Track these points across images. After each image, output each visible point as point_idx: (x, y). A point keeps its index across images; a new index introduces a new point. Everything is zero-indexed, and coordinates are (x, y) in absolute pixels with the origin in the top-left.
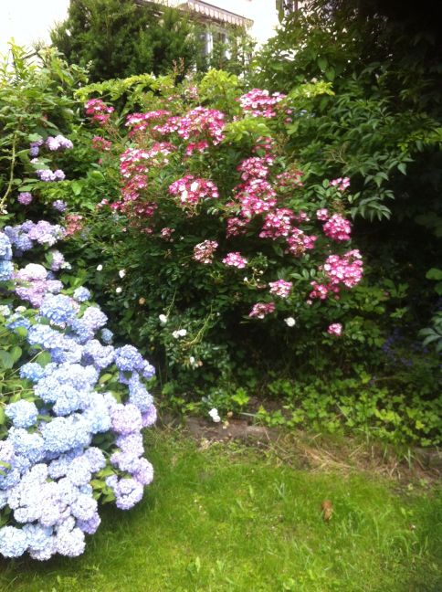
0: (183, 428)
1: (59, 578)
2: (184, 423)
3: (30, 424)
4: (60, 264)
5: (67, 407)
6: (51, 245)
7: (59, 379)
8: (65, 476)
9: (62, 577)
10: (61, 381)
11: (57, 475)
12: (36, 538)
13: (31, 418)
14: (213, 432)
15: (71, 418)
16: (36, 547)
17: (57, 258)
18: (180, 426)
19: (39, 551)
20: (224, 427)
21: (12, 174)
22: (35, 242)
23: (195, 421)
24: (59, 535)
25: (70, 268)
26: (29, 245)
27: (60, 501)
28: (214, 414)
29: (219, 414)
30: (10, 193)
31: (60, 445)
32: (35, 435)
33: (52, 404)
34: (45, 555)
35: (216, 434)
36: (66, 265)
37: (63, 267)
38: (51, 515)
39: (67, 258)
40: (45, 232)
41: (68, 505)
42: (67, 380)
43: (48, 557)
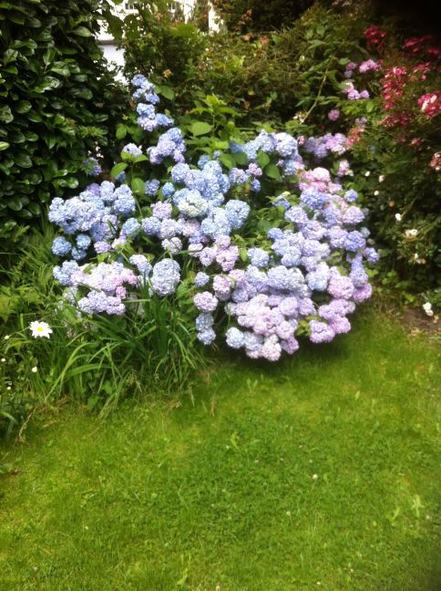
0: (400, 316)
1: (262, 376)
2: (403, 313)
3: (261, 265)
4: (344, 171)
5: (289, 260)
6: (340, 153)
7: (290, 242)
8: (277, 306)
9: (265, 377)
10: (291, 244)
11: (272, 304)
12: (250, 340)
13: (264, 261)
14: (426, 325)
15: (292, 270)
16: (249, 347)
17: (343, 166)
18: (398, 314)
19: (250, 351)
20: (435, 322)
21: (320, 92)
22: (329, 151)
23: (413, 312)
24: (266, 344)
25: (352, 175)
26: (324, 154)
27: (268, 320)
28: (427, 307)
29: (432, 309)
30: (315, 108)
31: (276, 282)
32: (263, 273)
33: (281, 257)
34: (254, 355)
35: (428, 327)
36: (350, 173)
37: (347, 174)
38: (260, 326)
39: (351, 167)
40: (337, 143)
41: (274, 326)
42: (296, 243)
43: (256, 357)
